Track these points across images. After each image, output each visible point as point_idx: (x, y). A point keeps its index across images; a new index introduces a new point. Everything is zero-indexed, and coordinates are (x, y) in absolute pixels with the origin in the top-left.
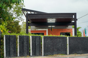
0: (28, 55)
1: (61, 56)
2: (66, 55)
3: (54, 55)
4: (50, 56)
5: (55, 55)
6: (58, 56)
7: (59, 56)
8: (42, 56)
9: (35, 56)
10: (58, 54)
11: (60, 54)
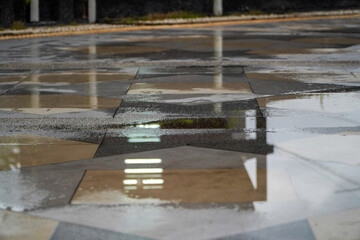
0: (17, 18)
1: (181, 20)
2: (207, 19)
3: (150, 15)
4: (129, 20)
5: (154, 19)
6: (166, 21)
7: (171, 21)
8: (86, 21)
9: (52, 25)
10: (169, 14)
11: (176, 13)
